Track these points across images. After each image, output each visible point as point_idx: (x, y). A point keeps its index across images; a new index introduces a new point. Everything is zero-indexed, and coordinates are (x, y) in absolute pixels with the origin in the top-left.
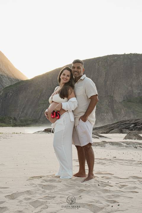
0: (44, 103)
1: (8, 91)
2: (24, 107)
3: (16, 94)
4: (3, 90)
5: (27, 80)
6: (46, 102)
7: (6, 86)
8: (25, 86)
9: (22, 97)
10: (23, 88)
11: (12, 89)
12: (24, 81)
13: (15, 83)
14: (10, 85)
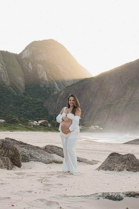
0: (111, 105)
1: (70, 91)
2: (87, 110)
3: (78, 94)
4: (64, 89)
5: (91, 78)
6: (114, 103)
7: (68, 84)
8: (89, 85)
9: (85, 97)
10: (87, 87)
11: (74, 88)
12: (88, 78)
13: (78, 82)
14: (72, 83)
